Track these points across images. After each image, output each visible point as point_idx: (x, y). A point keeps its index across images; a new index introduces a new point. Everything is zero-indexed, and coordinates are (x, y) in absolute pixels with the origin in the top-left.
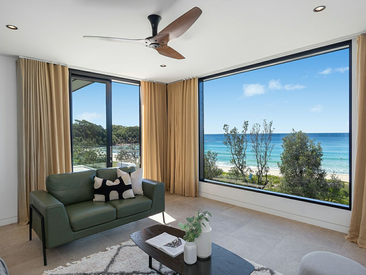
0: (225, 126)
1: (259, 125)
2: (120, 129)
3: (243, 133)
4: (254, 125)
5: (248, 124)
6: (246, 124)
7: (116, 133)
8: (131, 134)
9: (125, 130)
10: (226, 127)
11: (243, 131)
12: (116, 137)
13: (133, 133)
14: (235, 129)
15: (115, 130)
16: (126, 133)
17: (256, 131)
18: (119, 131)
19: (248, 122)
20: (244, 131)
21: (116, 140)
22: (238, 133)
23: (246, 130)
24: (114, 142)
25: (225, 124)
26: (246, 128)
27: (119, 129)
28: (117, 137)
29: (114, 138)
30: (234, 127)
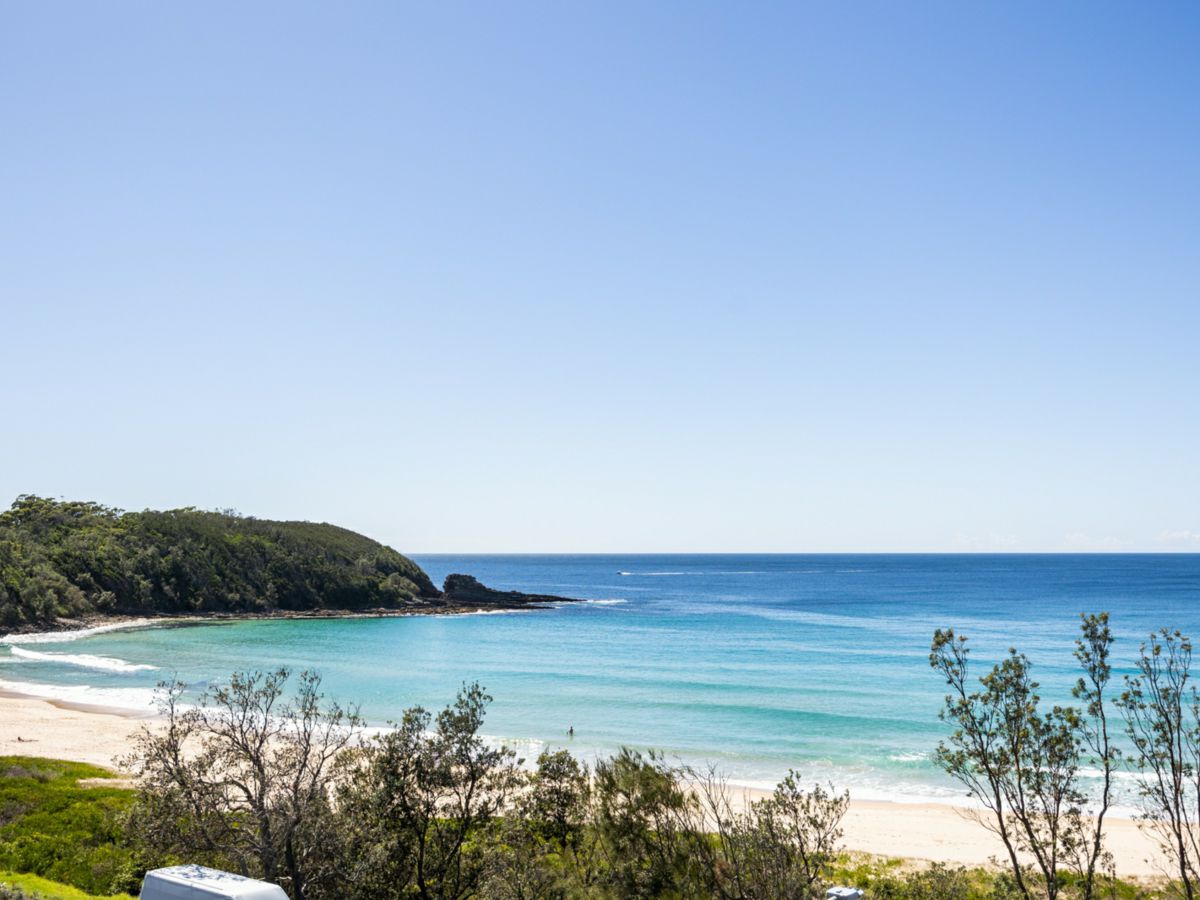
0: (942, 639)
1: (1178, 642)
2: (87, 524)
7: (57, 550)
8: (153, 557)
9: (119, 531)
10: (947, 652)
11: (1078, 684)
12: (55, 575)
13: (164, 553)
14: (1018, 664)
15: (54, 534)
16: (121, 551)
18: (77, 541)
21: (58, 592)
23: (1102, 672)
24: (48, 608)
27: (78, 526)
28: (63, 579)
29: (45, 583)
30: (1013, 652)
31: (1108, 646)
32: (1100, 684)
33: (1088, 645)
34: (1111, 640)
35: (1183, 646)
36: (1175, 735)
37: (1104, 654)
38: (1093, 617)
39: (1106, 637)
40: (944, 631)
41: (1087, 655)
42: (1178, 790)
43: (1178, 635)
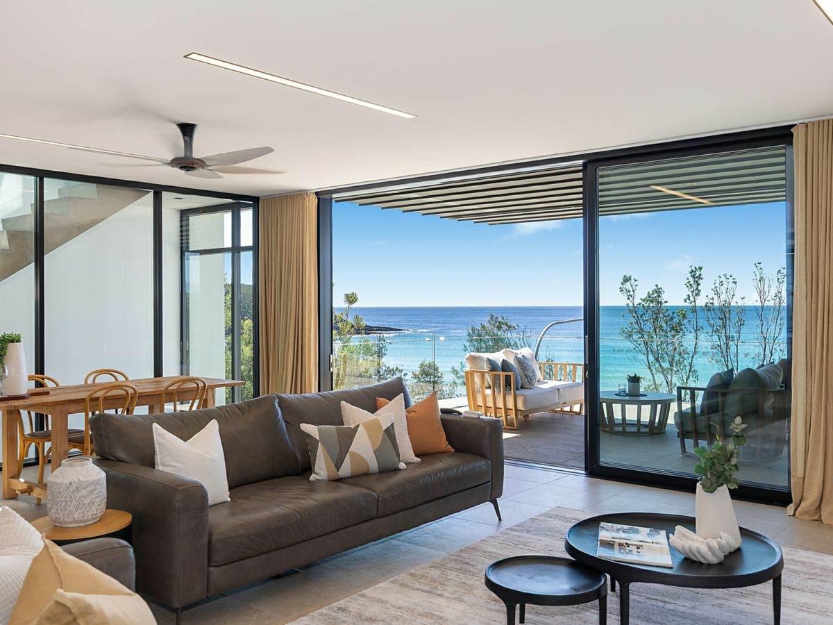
0: (626, 280)
1: (731, 280)
3: (687, 304)
4: (717, 279)
5: (700, 275)
6: (696, 275)
10: (628, 286)
11: (686, 297)
14: (658, 291)
17: (723, 297)
19: (701, 268)
20: (692, 299)
22: (666, 302)
23: (697, 292)
25: (625, 277)
26: (697, 289)
30: (657, 286)
31: (700, 281)
32: (696, 298)
33: (691, 280)
34: (702, 279)
35: (733, 282)
36: (728, 321)
37: (698, 285)
38: (696, 268)
39: (699, 277)
40: (628, 276)
41: (691, 285)
42: (728, 347)
43: (731, 276)
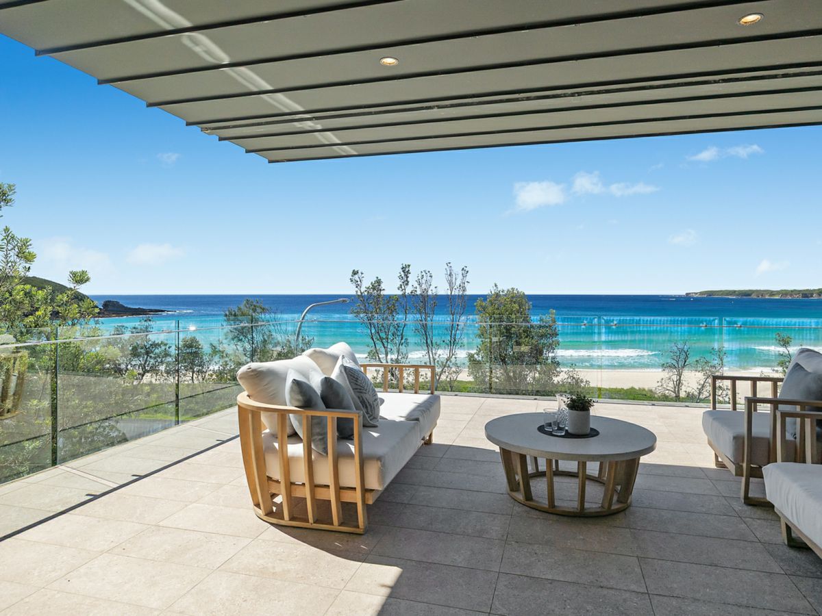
0: (355, 273)
3: (399, 292)
6: (406, 270)
10: (356, 277)
11: (399, 286)
14: (379, 282)
17: (423, 287)
19: (409, 266)
20: (403, 288)
25: (354, 271)
26: (407, 280)
30: (378, 278)
31: (409, 275)
32: (406, 287)
33: (402, 274)
35: (430, 276)
37: (407, 277)
38: (405, 265)
41: (402, 277)
